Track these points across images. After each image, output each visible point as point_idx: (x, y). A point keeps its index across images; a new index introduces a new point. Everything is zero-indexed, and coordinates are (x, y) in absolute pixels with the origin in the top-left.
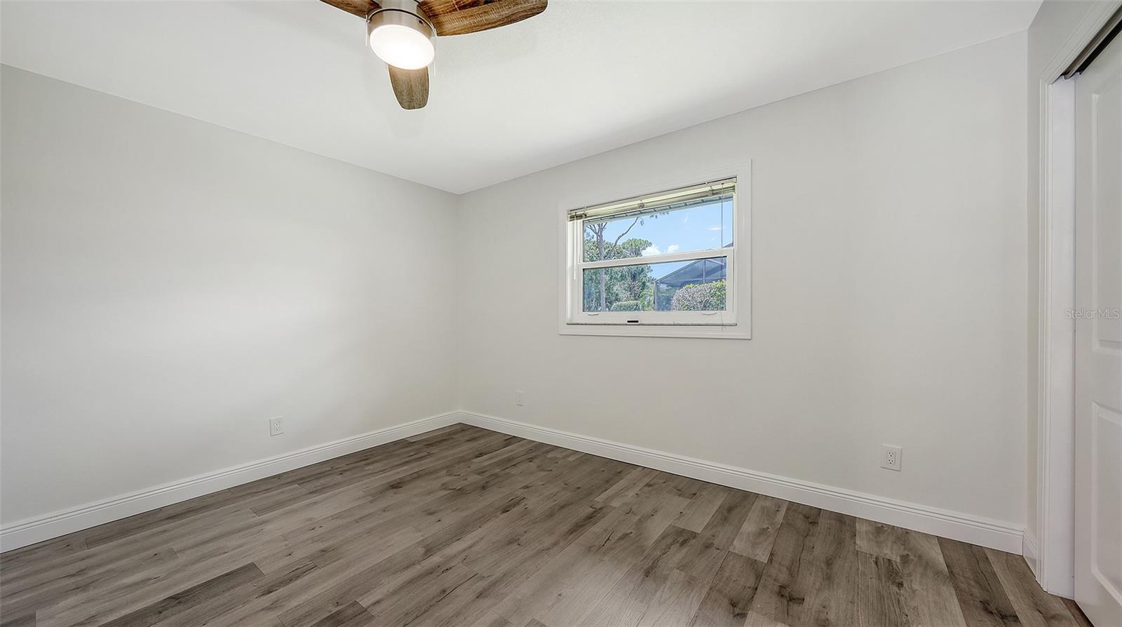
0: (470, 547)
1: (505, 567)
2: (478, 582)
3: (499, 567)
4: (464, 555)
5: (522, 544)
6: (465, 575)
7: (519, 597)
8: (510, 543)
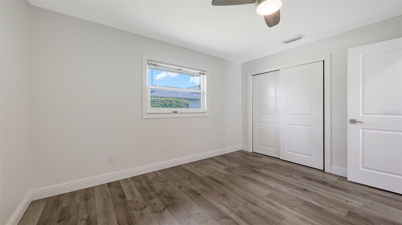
4: (231, 208)
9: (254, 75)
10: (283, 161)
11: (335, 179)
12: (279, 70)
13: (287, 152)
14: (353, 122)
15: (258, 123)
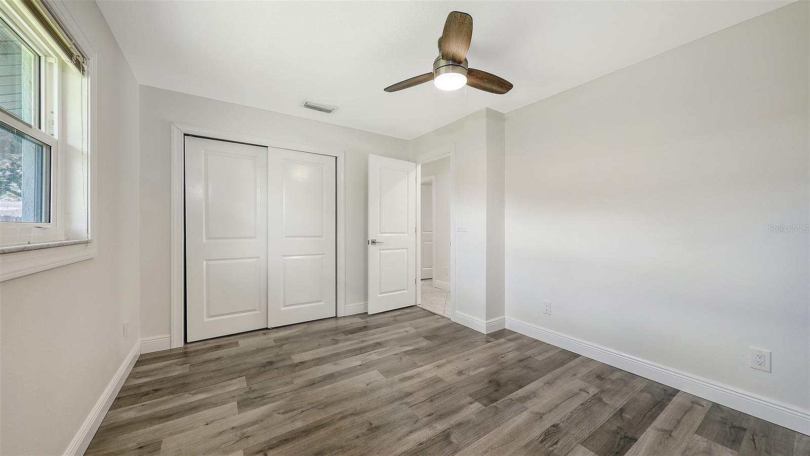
0: (411, 432)
1: (389, 408)
2: (410, 402)
3: (394, 409)
4: (418, 425)
5: (369, 424)
6: (417, 408)
7: (389, 389)
8: (377, 428)
9: (188, 135)
10: (275, 329)
11: (358, 320)
12: (267, 147)
13: (283, 309)
14: (373, 242)
15: (205, 262)
